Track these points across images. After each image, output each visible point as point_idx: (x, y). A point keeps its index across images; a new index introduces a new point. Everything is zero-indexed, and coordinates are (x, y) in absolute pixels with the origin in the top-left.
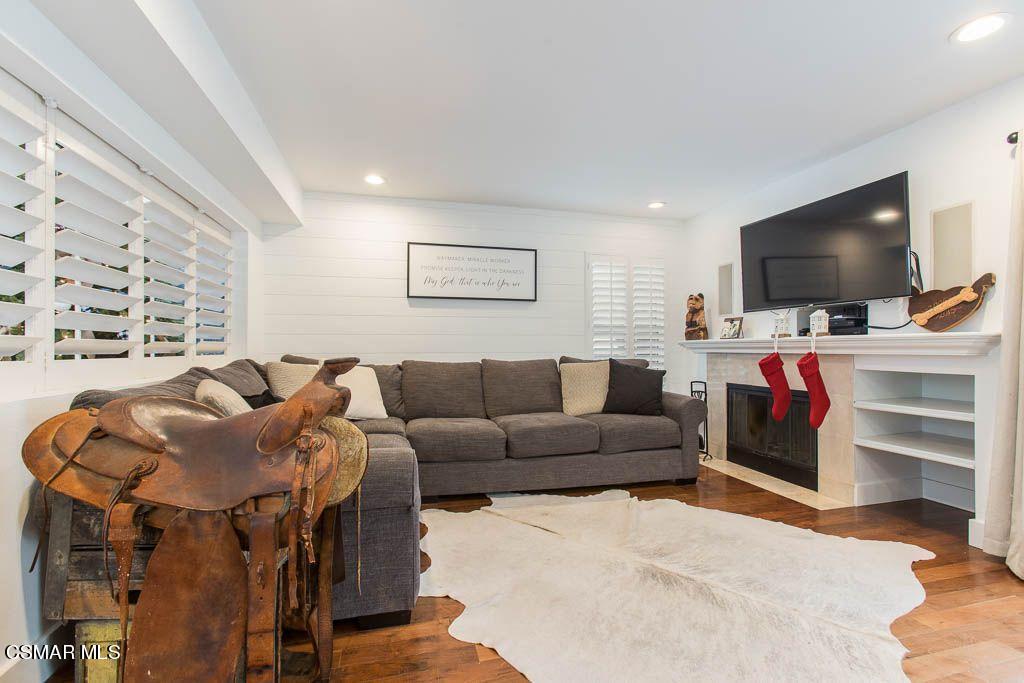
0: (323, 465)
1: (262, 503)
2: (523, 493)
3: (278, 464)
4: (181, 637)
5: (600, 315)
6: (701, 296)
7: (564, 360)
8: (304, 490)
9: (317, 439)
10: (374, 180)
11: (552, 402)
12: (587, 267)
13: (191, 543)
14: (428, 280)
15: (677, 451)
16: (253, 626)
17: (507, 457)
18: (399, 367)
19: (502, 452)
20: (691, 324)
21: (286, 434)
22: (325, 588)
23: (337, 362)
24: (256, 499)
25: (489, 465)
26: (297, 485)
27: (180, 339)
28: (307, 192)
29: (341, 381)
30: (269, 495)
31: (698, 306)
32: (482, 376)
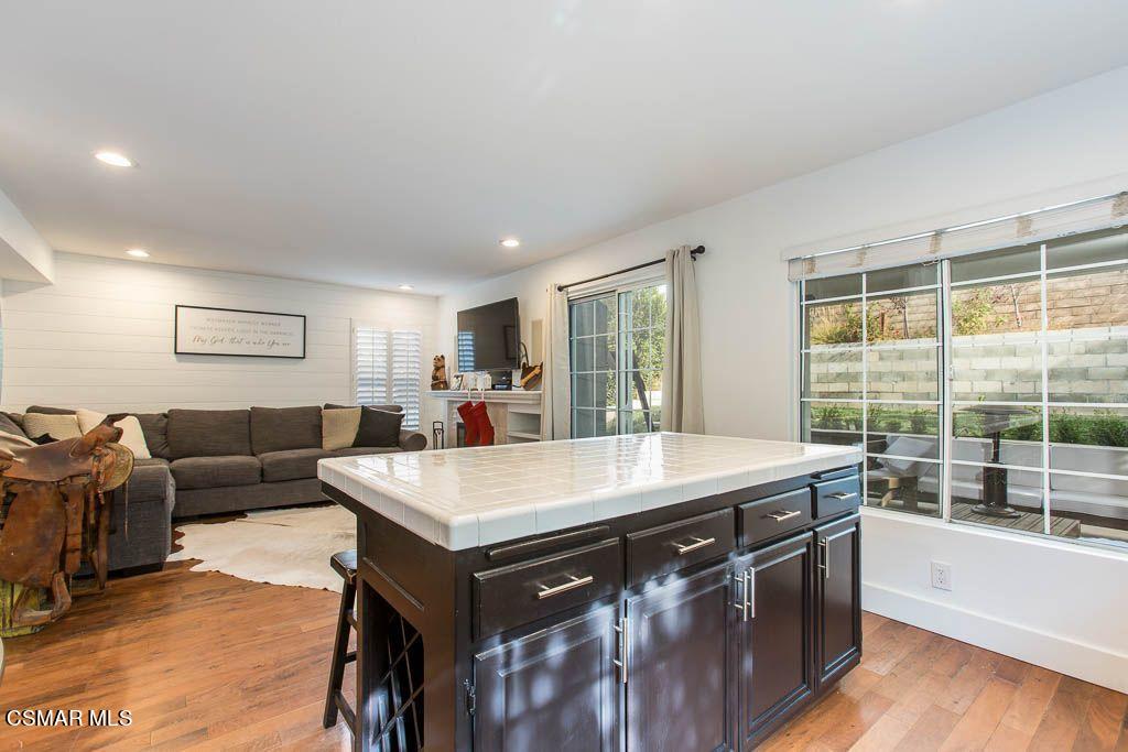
0: (108, 462)
1: (75, 480)
2: (276, 508)
3: (83, 463)
4: (30, 538)
5: (363, 370)
6: (442, 357)
7: (328, 407)
8: (99, 473)
9: (105, 451)
10: (138, 253)
12: (352, 331)
13: (35, 498)
14: (198, 339)
16: (70, 531)
17: (262, 482)
18: (165, 415)
19: (257, 477)
20: (435, 378)
21: (87, 449)
22: (103, 536)
23: (116, 415)
24: (71, 477)
25: (245, 488)
26: (95, 470)
28: (57, 254)
29: (116, 424)
30: (79, 476)
31: (439, 364)
32: (250, 422)
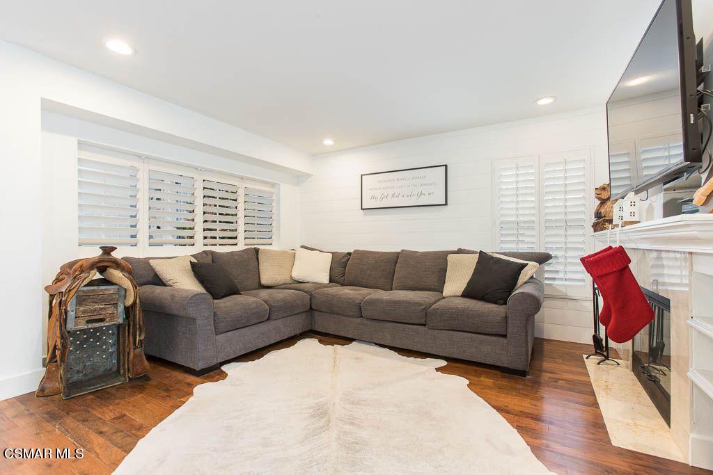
5: (507, 212)
10: (328, 142)
11: (436, 284)
14: (373, 197)
15: (502, 339)
18: (349, 254)
19: (356, 312)
27: (236, 238)
32: (397, 261)
